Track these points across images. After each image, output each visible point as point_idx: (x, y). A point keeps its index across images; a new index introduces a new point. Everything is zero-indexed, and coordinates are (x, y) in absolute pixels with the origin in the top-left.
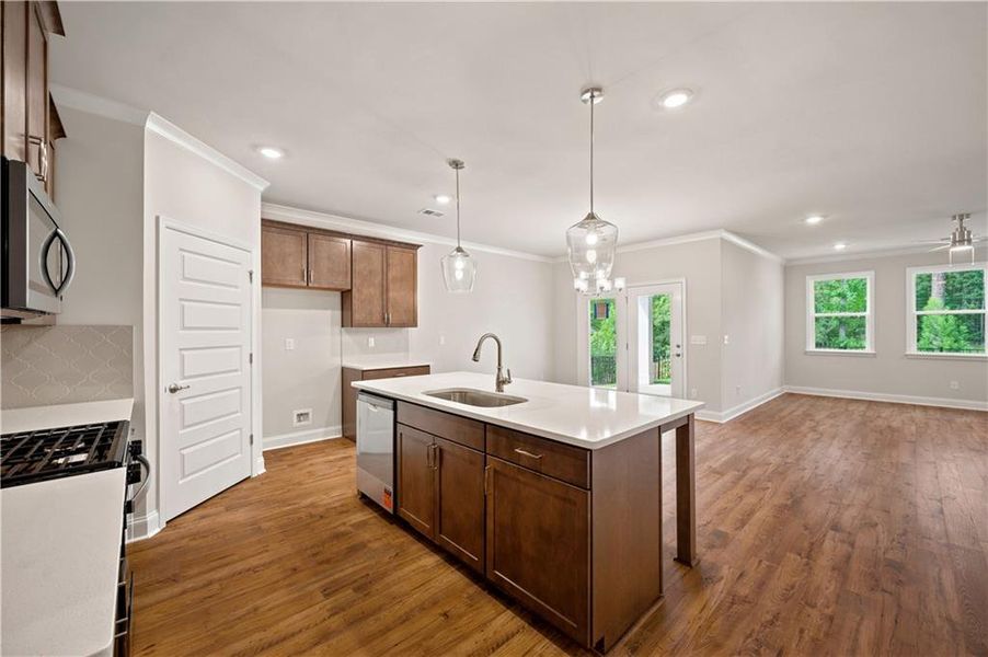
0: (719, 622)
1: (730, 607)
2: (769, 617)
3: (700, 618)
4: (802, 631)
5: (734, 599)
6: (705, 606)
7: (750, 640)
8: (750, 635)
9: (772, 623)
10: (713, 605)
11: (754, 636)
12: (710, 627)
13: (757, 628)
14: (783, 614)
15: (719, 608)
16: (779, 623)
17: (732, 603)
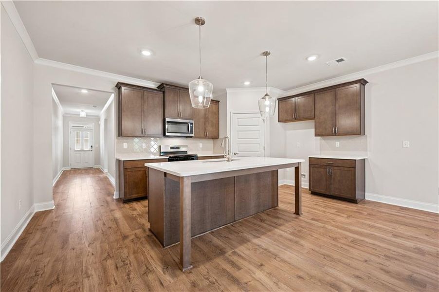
0: (143, 258)
1: (146, 266)
2: (131, 276)
3: (148, 254)
4: (116, 283)
5: (149, 270)
6: (152, 258)
7: (129, 262)
8: (130, 264)
9: (128, 275)
10: (151, 261)
11: (129, 265)
12: (142, 255)
13: (131, 268)
14: (128, 283)
15: (148, 262)
16: (126, 277)
17: (147, 268)
